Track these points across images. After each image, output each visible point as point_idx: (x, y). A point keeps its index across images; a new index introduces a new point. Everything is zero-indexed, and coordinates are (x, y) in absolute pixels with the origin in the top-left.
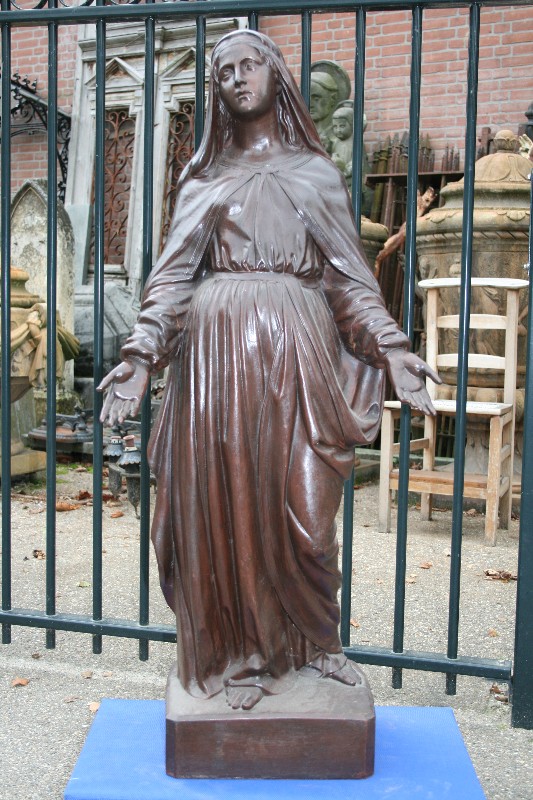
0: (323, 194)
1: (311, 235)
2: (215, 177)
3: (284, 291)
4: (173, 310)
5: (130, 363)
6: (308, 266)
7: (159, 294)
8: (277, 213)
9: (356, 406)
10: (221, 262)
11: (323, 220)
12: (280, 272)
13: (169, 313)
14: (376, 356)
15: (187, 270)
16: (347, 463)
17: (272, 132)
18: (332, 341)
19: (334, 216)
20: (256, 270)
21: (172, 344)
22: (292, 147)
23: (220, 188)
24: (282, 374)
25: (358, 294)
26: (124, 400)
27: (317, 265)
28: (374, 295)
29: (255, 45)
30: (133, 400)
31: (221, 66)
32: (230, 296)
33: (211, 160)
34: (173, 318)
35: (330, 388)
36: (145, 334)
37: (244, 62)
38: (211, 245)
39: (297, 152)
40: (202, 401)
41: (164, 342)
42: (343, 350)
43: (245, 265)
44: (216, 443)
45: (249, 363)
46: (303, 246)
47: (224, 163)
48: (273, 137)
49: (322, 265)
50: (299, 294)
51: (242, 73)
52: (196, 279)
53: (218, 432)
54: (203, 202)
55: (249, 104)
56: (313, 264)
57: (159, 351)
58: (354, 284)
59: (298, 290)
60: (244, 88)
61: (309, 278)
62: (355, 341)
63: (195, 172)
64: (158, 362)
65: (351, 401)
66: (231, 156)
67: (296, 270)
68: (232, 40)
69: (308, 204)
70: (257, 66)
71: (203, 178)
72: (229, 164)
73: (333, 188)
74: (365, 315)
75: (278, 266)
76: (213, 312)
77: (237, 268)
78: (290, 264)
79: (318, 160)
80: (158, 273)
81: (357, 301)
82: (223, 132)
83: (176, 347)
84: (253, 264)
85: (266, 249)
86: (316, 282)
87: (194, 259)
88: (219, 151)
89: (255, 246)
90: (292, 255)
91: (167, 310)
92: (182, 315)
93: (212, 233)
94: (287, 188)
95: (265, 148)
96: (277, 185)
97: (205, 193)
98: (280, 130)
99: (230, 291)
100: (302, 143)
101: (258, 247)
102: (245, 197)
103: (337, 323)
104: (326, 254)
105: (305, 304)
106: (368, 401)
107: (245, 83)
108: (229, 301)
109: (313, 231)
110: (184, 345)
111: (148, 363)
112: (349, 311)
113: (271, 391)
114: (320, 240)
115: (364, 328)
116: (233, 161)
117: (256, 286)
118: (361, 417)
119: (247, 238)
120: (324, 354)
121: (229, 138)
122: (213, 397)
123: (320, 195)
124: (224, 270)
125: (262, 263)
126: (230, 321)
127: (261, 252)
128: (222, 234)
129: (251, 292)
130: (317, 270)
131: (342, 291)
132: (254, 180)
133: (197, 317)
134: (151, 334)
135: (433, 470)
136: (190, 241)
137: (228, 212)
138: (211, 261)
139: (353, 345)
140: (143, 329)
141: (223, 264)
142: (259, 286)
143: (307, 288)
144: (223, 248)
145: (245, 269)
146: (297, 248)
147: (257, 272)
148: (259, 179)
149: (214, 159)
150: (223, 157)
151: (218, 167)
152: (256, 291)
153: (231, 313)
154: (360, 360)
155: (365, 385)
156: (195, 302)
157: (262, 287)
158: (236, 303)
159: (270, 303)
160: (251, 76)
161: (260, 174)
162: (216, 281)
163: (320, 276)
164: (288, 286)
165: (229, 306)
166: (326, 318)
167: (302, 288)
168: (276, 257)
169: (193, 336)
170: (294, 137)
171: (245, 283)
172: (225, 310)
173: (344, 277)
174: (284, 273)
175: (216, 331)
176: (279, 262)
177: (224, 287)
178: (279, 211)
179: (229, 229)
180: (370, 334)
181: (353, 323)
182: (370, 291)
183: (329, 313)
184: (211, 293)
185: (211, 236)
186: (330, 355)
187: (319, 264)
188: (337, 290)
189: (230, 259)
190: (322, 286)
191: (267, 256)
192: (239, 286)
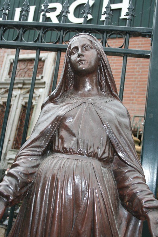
1: (109, 138)
2: (62, 102)
3: (91, 167)
4: (27, 171)
6: (106, 155)
10: (58, 147)
11: (117, 131)
12: (90, 156)
14: (141, 213)
18: (115, 199)
20: (77, 154)
21: (24, 190)
23: (63, 108)
24: (85, 217)
25: (132, 174)
28: (141, 176)
29: (90, 39)
32: (60, 167)
33: (61, 93)
34: (26, 175)
35: (112, 229)
36: (8, 183)
37: (84, 46)
39: (106, 96)
40: (35, 227)
41: (19, 189)
42: (120, 205)
43: (71, 151)
46: (105, 144)
47: (67, 96)
48: (94, 86)
49: (113, 155)
52: (44, 155)
54: (53, 114)
55: (84, 66)
56: (109, 154)
57: (14, 194)
58: (130, 168)
59: (99, 168)
60: (82, 58)
61: (106, 162)
62: (128, 201)
63: (52, 100)
64: (12, 200)
66: (72, 94)
67: (99, 156)
70: (91, 49)
71: (55, 103)
72: (70, 97)
73: (123, 116)
74: (135, 187)
75: (90, 153)
76: (49, 175)
77: (66, 151)
78: (96, 153)
79: (116, 102)
80: (21, 151)
81: (131, 178)
82: (69, 82)
83: (26, 191)
84: (75, 150)
85: (84, 143)
86: (109, 164)
87: (43, 143)
88: (66, 90)
89: (78, 140)
90: (98, 148)
91: (24, 171)
92: (32, 174)
93: (55, 131)
94: (99, 111)
95: (89, 90)
96: (94, 110)
97: (55, 110)
98: (98, 83)
99: (61, 163)
100: (109, 92)
101: (79, 141)
102: (76, 114)
103: (118, 189)
104: (116, 150)
105: (102, 177)
108: (59, 169)
109: (110, 136)
110: (31, 191)
112: (127, 183)
114: (113, 141)
115: (135, 194)
116: (72, 96)
117: (76, 162)
119: (74, 135)
120: (111, 207)
121: (71, 85)
122: (42, 226)
123: (117, 118)
124: (59, 152)
125: (80, 150)
126: (58, 181)
127: (81, 144)
128: (60, 132)
129: (72, 166)
130: (111, 158)
131: (123, 171)
132: (82, 106)
133: (40, 176)
134: (12, 183)
136: (43, 133)
137: (66, 120)
138: (53, 146)
139: (127, 203)
140: (8, 180)
141: (59, 148)
142: (77, 163)
143: (104, 167)
144: (60, 140)
145: (71, 153)
146: (101, 144)
147: (77, 155)
148: (85, 106)
149: (62, 94)
150: (67, 94)
151: (64, 98)
152: (75, 166)
153: (59, 176)
154: (130, 212)
155: (131, 227)
156: (40, 168)
157: (79, 164)
158: (63, 171)
159: (82, 173)
160: (86, 53)
161: (85, 103)
162: (54, 157)
163: (112, 162)
164: (94, 165)
165: (59, 172)
166: (113, 186)
167: (101, 167)
168: (89, 148)
169: (36, 187)
170: (105, 88)
171: (70, 160)
172: (56, 174)
173: (125, 164)
174: (92, 157)
175: (49, 186)
176: (90, 151)
177: (58, 161)
178: (93, 123)
179: (65, 129)
180: (138, 199)
181: (128, 191)
182: (139, 173)
183: (115, 182)
184: (50, 164)
185: (55, 132)
186: (113, 208)
187: (112, 155)
188: (120, 170)
189: (63, 146)
190: (112, 167)
191: (84, 147)
192: (66, 162)
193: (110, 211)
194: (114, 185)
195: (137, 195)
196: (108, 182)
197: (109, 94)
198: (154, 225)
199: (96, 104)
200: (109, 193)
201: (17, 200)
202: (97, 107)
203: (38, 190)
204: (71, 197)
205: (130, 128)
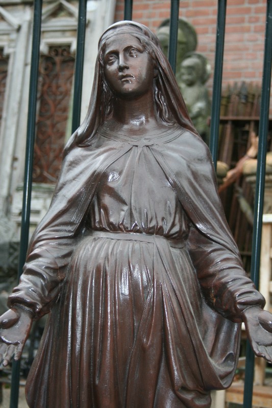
1: (179, 201)
2: (98, 147)
3: (155, 250)
4: (55, 263)
5: (16, 310)
6: (176, 229)
7: (44, 248)
8: (152, 182)
9: (214, 354)
10: (100, 222)
11: (190, 188)
12: (152, 233)
13: (52, 266)
14: (234, 312)
15: (69, 228)
16: (205, 406)
17: (149, 110)
18: (194, 295)
19: (200, 185)
20: (131, 231)
22: (165, 123)
23: (102, 157)
24: (151, 325)
25: (219, 255)
26: (8, 344)
27: (184, 228)
28: (233, 256)
30: (16, 344)
31: (107, 52)
32: (107, 254)
33: (94, 131)
35: (192, 339)
36: (30, 285)
37: (128, 50)
38: (91, 207)
40: (78, 347)
41: (47, 293)
42: (204, 304)
43: (122, 227)
44: (89, 385)
45: (122, 313)
46: (173, 211)
47: (105, 135)
48: (149, 114)
49: (188, 227)
50: (168, 254)
51: (126, 59)
52: (77, 236)
53: (92, 376)
54: (86, 168)
55: (130, 86)
56: (181, 226)
58: (215, 246)
59: (167, 251)
60: (127, 72)
61: (176, 239)
62: (216, 296)
64: (41, 310)
65: (210, 351)
66: (112, 129)
67: (166, 232)
68: (118, 29)
69: (178, 174)
70: (138, 53)
72: (110, 136)
74: (225, 274)
75: (151, 228)
76: (91, 267)
77: (114, 228)
78: (161, 228)
79: (187, 135)
80: (43, 229)
81: (218, 261)
82: (105, 108)
84: (128, 226)
85: (140, 213)
86: (182, 242)
87: (75, 217)
88: (101, 124)
89: (131, 209)
90: (163, 219)
91: (51, 263)
92: (63, 268)
93: (93, 196)
94: (160, 160)
95: (142, 124)
96: (152, 157)
97: (88, 161)
98: (155, 107)
99: (108, 248)
100: (174, 120)
101: (134, 212)
102: (124, 166)
103: (199, 279)
104: (192, 218)
105: (173, 263)
106: (225, 350)
107: (127, 68)
108: (107, 258)
109: (181, 198)
110: (64, 294)
111: (31, 310)
112: (212, 270)
113: (140, 340)
114: (188, 206)
115: (224, 285)
116: (114, 133)
117: (131, 245)
118: (219, 365)
119: (124, 202)
120: (189, 308)
121: (110, 112)
122: (89, 343)
123: (189, 167)
124: (102, 229)
125: (136, 225)
126: (106, 276)
127: (136, 215)
128: (101, 197)
129: (126, 250)
130: (184, 232)
131: (205, 251)
132: (132, 152)
133: (78, 270)
134: (35, 284)
135: (264, 385)
136: (73, 202)
138: (91, 221)
139: (213, 300)
140: (28, 279)
141: (102, 224)
142: (133, 246)
143: (175, 248)
144: (102, 210)
145: (121, 230)
146: (167, 213)
147: (132, 233)
148: (136, 151)
149: (97, 130)
150: (105, 128)
151: (100, 138)
152: (130, 250)
153: (107, 268)
154: (219, 313)
155: (222, 336)
156: (76, 257)
157: (136, 247)
158: (112, 260)
159: (142, 260)
160: (132, 62)
161: (137, 146)
162: (95, 239)
163: (186, 237)
164: (158, 246)
165: (106, 262)
166: (191, 275)
167: (171, 248)
168: (149, 220)
169: (72, 287)
170: (167, 114)
171: (121, 242)
172: (102, 265)
173: (207, 239)
174: (155, 234)
175: (93, 284)
176: (151, 225)
177: (102, 245)
178: (152, 180)
179: (108, 194)
180: (230, 291)
181: (214, 281)
182: (230, 252)
183: (193, 270)
184: (90, 250)
185: (92, 199)
186: (193, 308)
187: (186, 227)
188: (201, 250)
189: (108, 220)
190: (187, 246)
191: (141, 219)
192: (116, 245)
193: (188, 312)
194: (192, 274)
195: (228, 286)
196: (182, 270)
197: (174, 123)
198: (254, 327)
199: (154, 147)
200: (186, 286)
201: (46, 308)
202: (156, 151)
203: (77, 291)
204: (128, 297)
205: (212, 180)
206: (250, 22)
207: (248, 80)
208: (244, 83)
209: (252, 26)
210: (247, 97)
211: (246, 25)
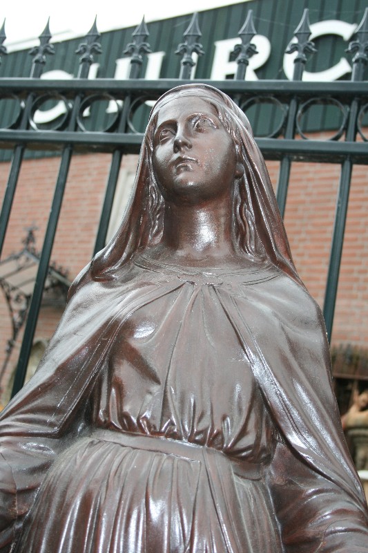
0: (287, 329)
1: (260, 389)
3: (202, 477)
4: (12, 482)
6: (249, 440)
10: (107, 412)
11: (283, 368)
12: (201, 443)
13: (5, 487)
17: (222, 229)
19: (301, 365)
20: (160, 433)
22: (249, 256)
23: (128, 296)
25: (328, 502)
27: (264, 441)
28: (355, 507)
29: (212, 101)
31: (160, 123)
32: (107, 474)
33: (125, 255)
37: (193, 120)
39: (254, 264)
43: (144, 424)
47: (143, 264)
48: (222, 237)
49: (273, 441)
50: (227, 487)
52: (65, 434)
54: (98, 314)
55: (191, 177)
56: (258, 438)
58: (323, 484)
59: (226, 480)
60: (187, 153)
61: (248, 460)
63: (98, 272)
66: (156, 256)
67: (228, 444)
71: (107, 281)
72: (150, 266)
73: (305, 323)
75: (198, 433)
77: (130, 428)
81: (327, 514)
82: (150, 224)
84: (157, 423)
85: (182, 402)
86: (259, 468)
87: (64, 400)
88: (138, 247)
89: (165, 392)
90: (224, 418)
91: (2, 480)
92: (26, 492)
93: (102, 364)
96: (217, 304)
97: (104, 303)
98: (234, 229)
99: (112, 461)
101: (169, 397)
102: (163, 314)
103: (286, 545)
104: (282, 425)
105: (235, 506)
107: (189, 146)
108: (105, 480)
109: (265, 383)
112: (311, 529)
119: (156, 380)
121: (158, 232)
123: (283, 330)
124: (108, 426)
125: (172, 423)
126: (99, 517)
127: (174, 404)
128: (116, 367)
129: (144, 470)
130: (264, 450)
131: (301, 492)
132: (182, 292)
136: (65, 371)
137: (132, 333)
138: (92, 409)
141: (109, 416)
142: (160, 462)
143: (242, 477)
144: (113, 390)
145: (143, 431)
146: (235, 407)
147: (162, 437)
148: (190, 291)
149: (129, 256)
150: (144, 256)
151: (133, 268)
152: (153, 470)
153: (103, 501)
156: (52, 472)
157: (165, 465)
158: (114, 488)
159: (174, 494)
160: (199, 140)
161: (193, 283)
162: (92, 442)
163: (268, 460)
164: (210, 469)
165: (104, 489)
166: (270, 535)
167: (235, 478)
168: (197, 416)
169: (34, 534)
170: (253, 242)
171: (138, 453)
172: (94, 495)
173: (307, 469)
174: (206, 446)
175: (72, 533)
176: (201, 427)
177: (103, 454)
178: (212, 344)
179: (128, 360)
182: (348, 498)
183: (275, 525)
184: (78, 462)
185: (100, 368)
187: (268, 440)
188: (293, 488)
189: (121, 408)
190: (268, 477)
191: (182, 413)
192: (127, 458)
194: (273, 533)
196: (253, 523)
197: (264, 259)
199: (224, 288)
202: (226, 295)
203: (40, 544)
205: (323, 361)
206: (359, 289)
207: (353, 343)
208: (349, 346)
209: (360, 294)
210: (351, 358)
211: (354, 292)
